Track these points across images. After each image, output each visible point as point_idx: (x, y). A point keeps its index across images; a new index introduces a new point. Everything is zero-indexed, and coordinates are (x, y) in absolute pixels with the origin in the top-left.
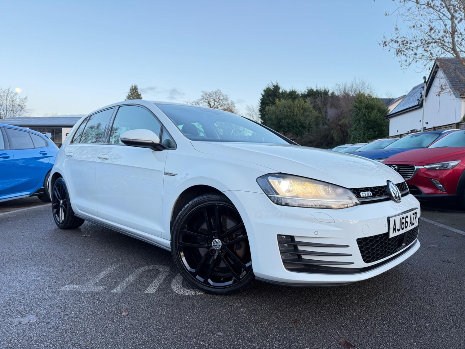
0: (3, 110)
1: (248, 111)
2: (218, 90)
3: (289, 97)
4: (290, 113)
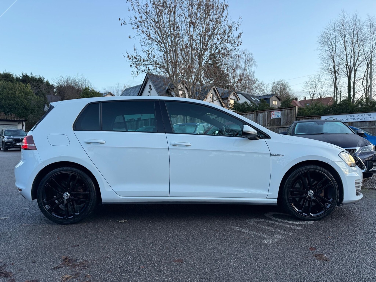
3: (5, 79)
4: (11, 95)
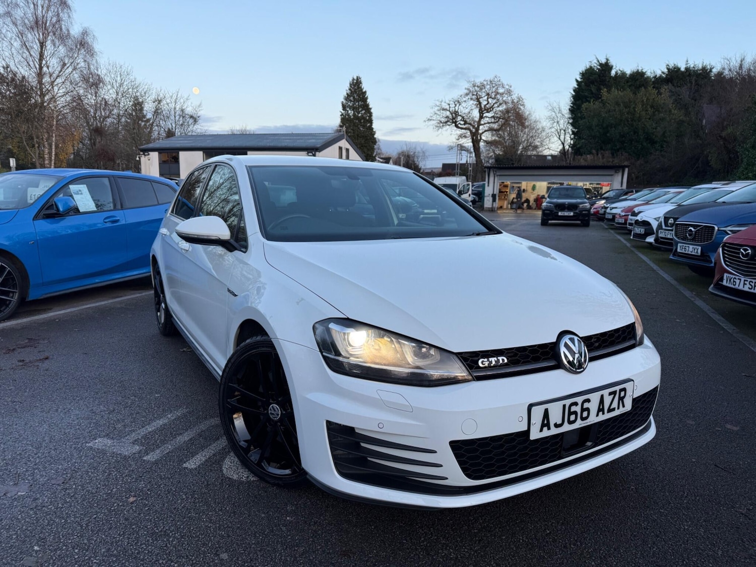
0: (171, 124)
1: (551, 111)
2: (496, 77)
3: (630, 84)
4: (627, 115)
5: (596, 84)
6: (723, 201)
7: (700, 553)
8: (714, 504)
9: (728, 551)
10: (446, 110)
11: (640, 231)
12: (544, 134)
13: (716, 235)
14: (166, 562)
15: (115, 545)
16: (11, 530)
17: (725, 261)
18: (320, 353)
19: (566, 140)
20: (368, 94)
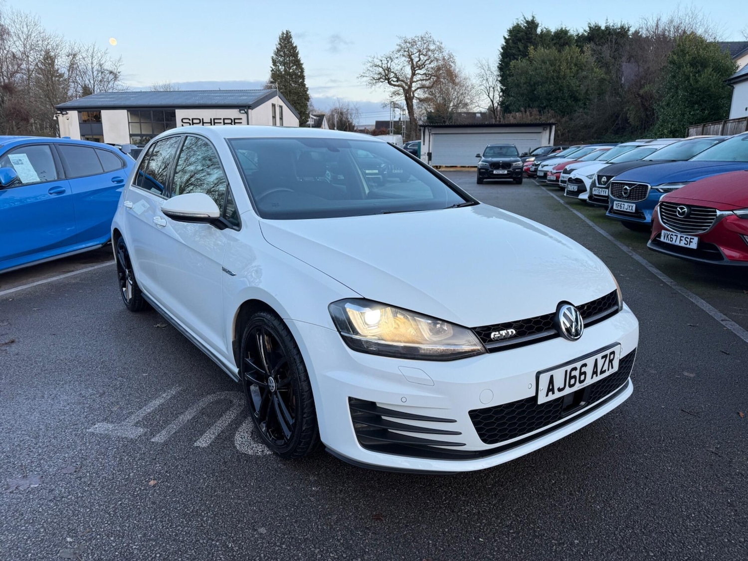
0: (89, 80)
1: (480, 69)
2: (427, 33)
3: (554, 42)
4: (553, 73)
5: (523, 42)
6: (650, 159)
7: (685, 490)
8: (687, 445)
9: (707, 486)
10: (378, 66)
11: (574, 188)
12: (474, 91)
13: (650, 193)
14: (207, 542)
15: (149, 529)
16: (36, 524)
17: (662, 219)
18: (338, 333)
19: (495, 97)
20: (299, 49)
